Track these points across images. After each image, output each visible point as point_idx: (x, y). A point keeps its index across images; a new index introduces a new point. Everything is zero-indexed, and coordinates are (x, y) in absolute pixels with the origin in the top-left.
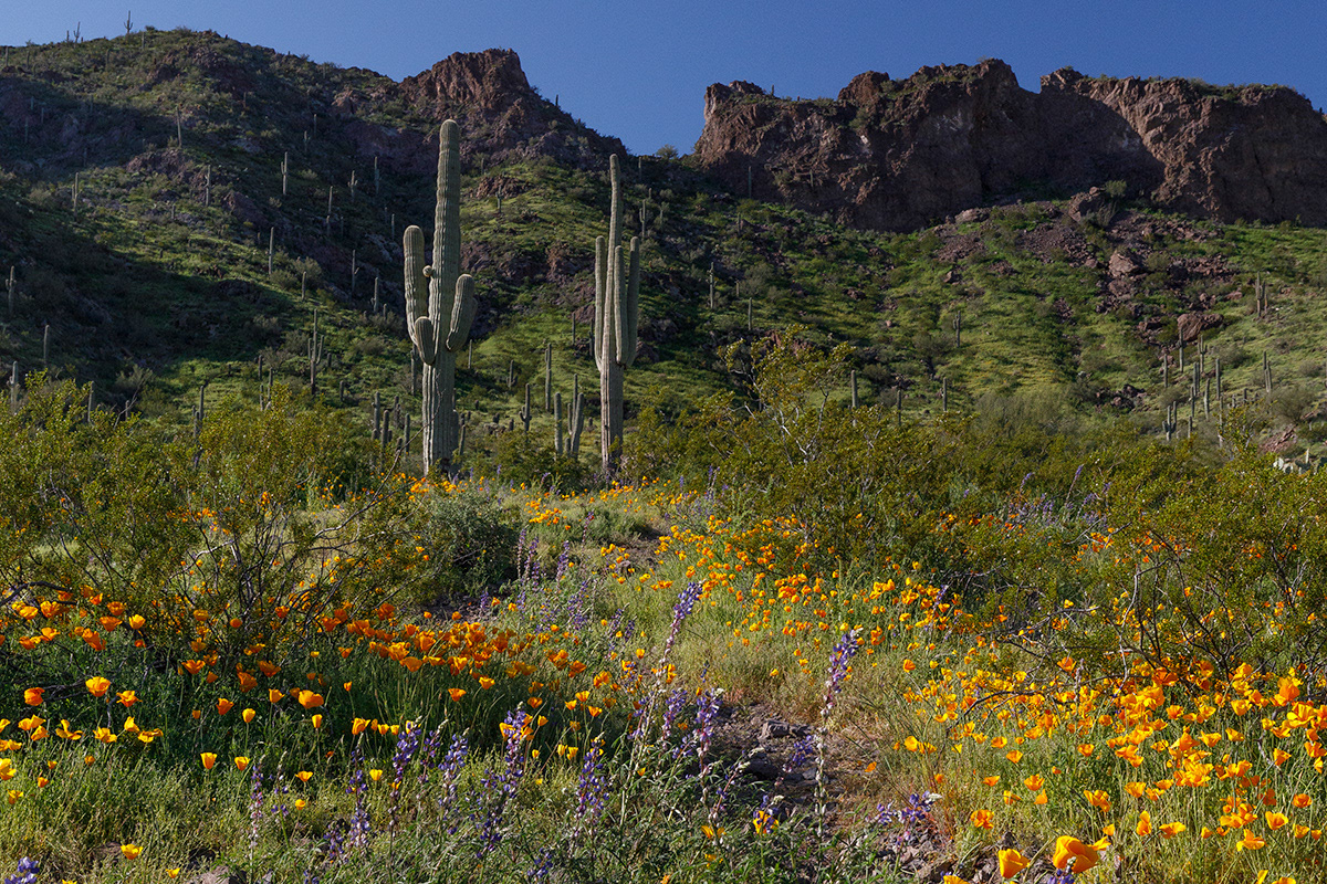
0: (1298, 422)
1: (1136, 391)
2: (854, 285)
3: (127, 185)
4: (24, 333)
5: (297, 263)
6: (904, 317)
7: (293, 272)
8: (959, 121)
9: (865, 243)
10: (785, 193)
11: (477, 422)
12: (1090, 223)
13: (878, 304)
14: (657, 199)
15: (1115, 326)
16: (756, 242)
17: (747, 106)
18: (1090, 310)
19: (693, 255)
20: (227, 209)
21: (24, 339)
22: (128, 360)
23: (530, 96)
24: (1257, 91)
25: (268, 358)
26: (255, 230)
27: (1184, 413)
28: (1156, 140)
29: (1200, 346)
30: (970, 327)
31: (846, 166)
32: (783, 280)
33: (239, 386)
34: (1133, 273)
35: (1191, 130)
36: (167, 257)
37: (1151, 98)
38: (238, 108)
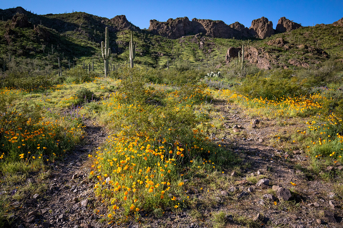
0: (222, 63)
1: (203, 59)
2: (169, 46)
3: (74, 33)
4: (60, 53)
5: (97, 44)
6: (175, 50)
7: (96, 45)
8: (182, 25)
9: (170, 41)
10: (160, 34)
11: (121, 65)
12: (198, 38)
13: (172, 49)
14: (144, 35)
15: (201, 51)
16: (157, 41)
17: (155, 23)
18: (198, 49)
19: (149, 42)
20: (87, 36)
21: (60, 54)
22: (75, 57)
23: (127, 21)
24: (218, 21)
25: (93, 56)
26: (91, 39)
27: (209, 62)
28: (206, 27)
29: (211, 53)
30: (183, 51)
31: (168, 31)
32: (160, 46)
33: (89, 60)
34: (203, 44)
35: (210, 26)
36: (79, 43)
37: (205, 22)
38: (88, 23)
